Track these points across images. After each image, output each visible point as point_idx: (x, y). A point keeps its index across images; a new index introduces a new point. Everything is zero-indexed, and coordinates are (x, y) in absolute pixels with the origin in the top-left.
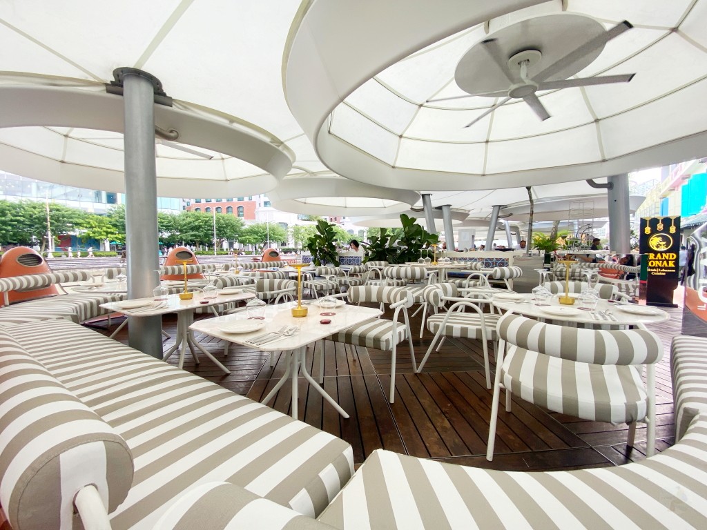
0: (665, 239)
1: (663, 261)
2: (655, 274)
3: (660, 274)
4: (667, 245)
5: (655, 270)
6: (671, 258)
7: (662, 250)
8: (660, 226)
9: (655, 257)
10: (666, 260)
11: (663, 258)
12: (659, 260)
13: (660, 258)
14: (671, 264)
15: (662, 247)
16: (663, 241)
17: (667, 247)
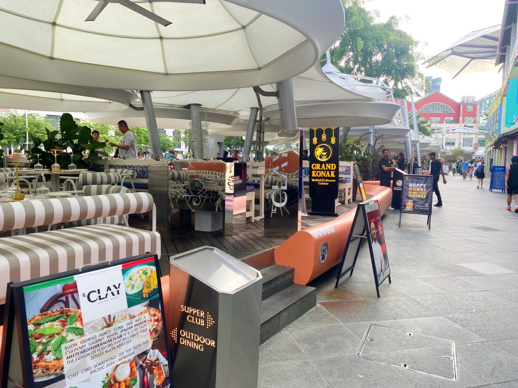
0: (326, 150)
1: (327, 171)
2: (321, 184)
3: (324, 184)
4: (328, 155)
5: (320, 180)
6: (332, 169)
7: (324, 160)
8: (324, 137)
9: (321, 167)
10: (328, 170)
11: (327, 169)
12: (323, 170)
13: (324, 169)
14: (333, 175)
15: (324, 157)
16: (325, 152)
17: (327, 157)
